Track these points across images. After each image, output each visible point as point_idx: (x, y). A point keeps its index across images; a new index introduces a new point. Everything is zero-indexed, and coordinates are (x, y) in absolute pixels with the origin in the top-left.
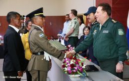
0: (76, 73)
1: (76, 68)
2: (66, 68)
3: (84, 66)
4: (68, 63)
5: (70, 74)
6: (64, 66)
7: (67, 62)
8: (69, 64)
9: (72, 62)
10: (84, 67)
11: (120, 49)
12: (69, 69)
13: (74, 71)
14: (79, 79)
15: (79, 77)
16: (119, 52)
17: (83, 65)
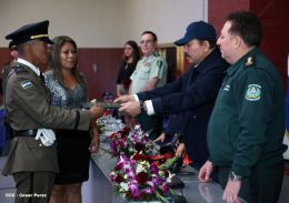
0: (152, 197)
1: (151, 183)
3: (171, 176)
4: (127, 171)
5: (136, 199)
6: (120, 179)
7: (127, 166)
9: (140, 168)
10: (169, 180)
12: (133, 186)
13: (149, 191)
17: (167, 175)
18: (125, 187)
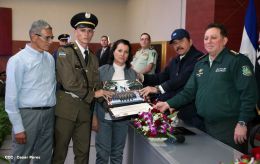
1: (163, 127)
4: (146, 119)
14: (165, 145)
15: (165, 141)
18: (146, 129)
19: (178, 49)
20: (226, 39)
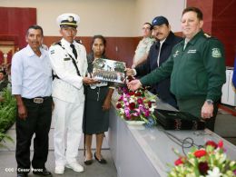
0: (138, 119)
1: (138, 110)
2: (122, 109)
4: (126, 102)
5: (127, 119)
6: (119, 106)
7: (125, 99)
8: (128, 104)
9: (132, 101)
10: (152, 109)
11: (211, 80)
12: (127, 111)
13: (135, 114)
14: (143, 128)
16: (210, 85)
17: (150, 107)
19: (158, 34)
20: (202, 23)
